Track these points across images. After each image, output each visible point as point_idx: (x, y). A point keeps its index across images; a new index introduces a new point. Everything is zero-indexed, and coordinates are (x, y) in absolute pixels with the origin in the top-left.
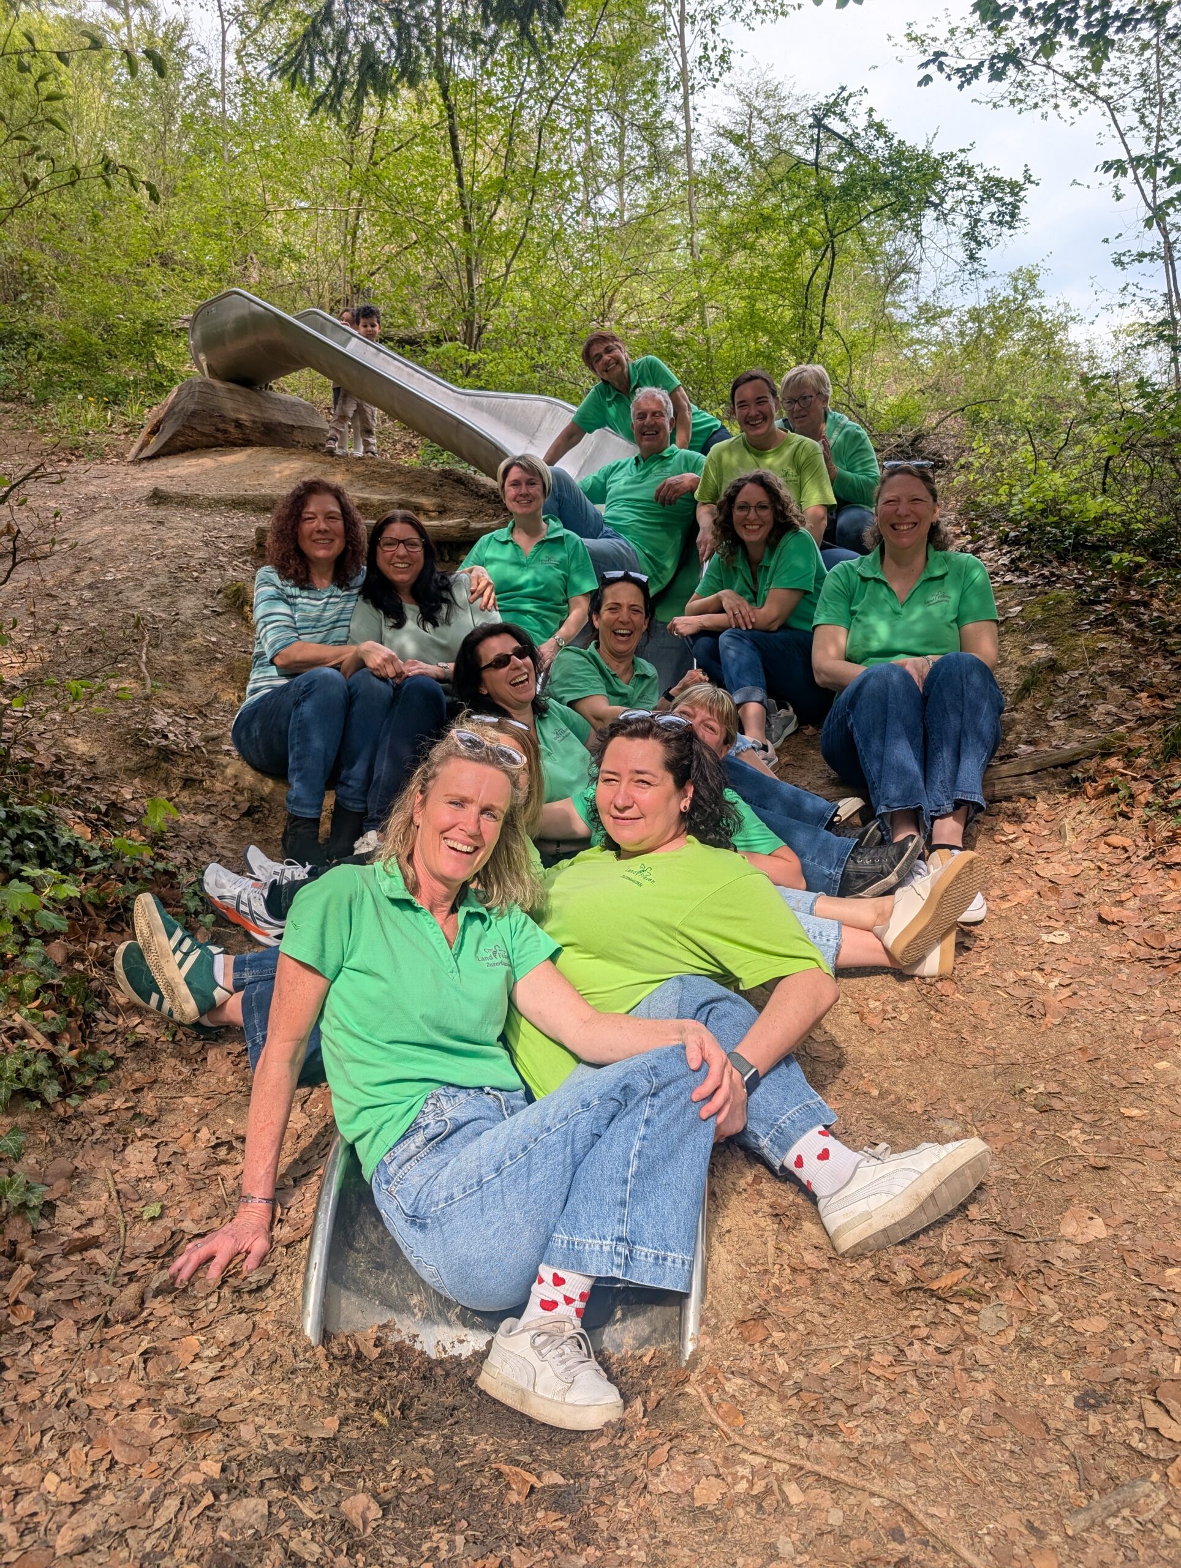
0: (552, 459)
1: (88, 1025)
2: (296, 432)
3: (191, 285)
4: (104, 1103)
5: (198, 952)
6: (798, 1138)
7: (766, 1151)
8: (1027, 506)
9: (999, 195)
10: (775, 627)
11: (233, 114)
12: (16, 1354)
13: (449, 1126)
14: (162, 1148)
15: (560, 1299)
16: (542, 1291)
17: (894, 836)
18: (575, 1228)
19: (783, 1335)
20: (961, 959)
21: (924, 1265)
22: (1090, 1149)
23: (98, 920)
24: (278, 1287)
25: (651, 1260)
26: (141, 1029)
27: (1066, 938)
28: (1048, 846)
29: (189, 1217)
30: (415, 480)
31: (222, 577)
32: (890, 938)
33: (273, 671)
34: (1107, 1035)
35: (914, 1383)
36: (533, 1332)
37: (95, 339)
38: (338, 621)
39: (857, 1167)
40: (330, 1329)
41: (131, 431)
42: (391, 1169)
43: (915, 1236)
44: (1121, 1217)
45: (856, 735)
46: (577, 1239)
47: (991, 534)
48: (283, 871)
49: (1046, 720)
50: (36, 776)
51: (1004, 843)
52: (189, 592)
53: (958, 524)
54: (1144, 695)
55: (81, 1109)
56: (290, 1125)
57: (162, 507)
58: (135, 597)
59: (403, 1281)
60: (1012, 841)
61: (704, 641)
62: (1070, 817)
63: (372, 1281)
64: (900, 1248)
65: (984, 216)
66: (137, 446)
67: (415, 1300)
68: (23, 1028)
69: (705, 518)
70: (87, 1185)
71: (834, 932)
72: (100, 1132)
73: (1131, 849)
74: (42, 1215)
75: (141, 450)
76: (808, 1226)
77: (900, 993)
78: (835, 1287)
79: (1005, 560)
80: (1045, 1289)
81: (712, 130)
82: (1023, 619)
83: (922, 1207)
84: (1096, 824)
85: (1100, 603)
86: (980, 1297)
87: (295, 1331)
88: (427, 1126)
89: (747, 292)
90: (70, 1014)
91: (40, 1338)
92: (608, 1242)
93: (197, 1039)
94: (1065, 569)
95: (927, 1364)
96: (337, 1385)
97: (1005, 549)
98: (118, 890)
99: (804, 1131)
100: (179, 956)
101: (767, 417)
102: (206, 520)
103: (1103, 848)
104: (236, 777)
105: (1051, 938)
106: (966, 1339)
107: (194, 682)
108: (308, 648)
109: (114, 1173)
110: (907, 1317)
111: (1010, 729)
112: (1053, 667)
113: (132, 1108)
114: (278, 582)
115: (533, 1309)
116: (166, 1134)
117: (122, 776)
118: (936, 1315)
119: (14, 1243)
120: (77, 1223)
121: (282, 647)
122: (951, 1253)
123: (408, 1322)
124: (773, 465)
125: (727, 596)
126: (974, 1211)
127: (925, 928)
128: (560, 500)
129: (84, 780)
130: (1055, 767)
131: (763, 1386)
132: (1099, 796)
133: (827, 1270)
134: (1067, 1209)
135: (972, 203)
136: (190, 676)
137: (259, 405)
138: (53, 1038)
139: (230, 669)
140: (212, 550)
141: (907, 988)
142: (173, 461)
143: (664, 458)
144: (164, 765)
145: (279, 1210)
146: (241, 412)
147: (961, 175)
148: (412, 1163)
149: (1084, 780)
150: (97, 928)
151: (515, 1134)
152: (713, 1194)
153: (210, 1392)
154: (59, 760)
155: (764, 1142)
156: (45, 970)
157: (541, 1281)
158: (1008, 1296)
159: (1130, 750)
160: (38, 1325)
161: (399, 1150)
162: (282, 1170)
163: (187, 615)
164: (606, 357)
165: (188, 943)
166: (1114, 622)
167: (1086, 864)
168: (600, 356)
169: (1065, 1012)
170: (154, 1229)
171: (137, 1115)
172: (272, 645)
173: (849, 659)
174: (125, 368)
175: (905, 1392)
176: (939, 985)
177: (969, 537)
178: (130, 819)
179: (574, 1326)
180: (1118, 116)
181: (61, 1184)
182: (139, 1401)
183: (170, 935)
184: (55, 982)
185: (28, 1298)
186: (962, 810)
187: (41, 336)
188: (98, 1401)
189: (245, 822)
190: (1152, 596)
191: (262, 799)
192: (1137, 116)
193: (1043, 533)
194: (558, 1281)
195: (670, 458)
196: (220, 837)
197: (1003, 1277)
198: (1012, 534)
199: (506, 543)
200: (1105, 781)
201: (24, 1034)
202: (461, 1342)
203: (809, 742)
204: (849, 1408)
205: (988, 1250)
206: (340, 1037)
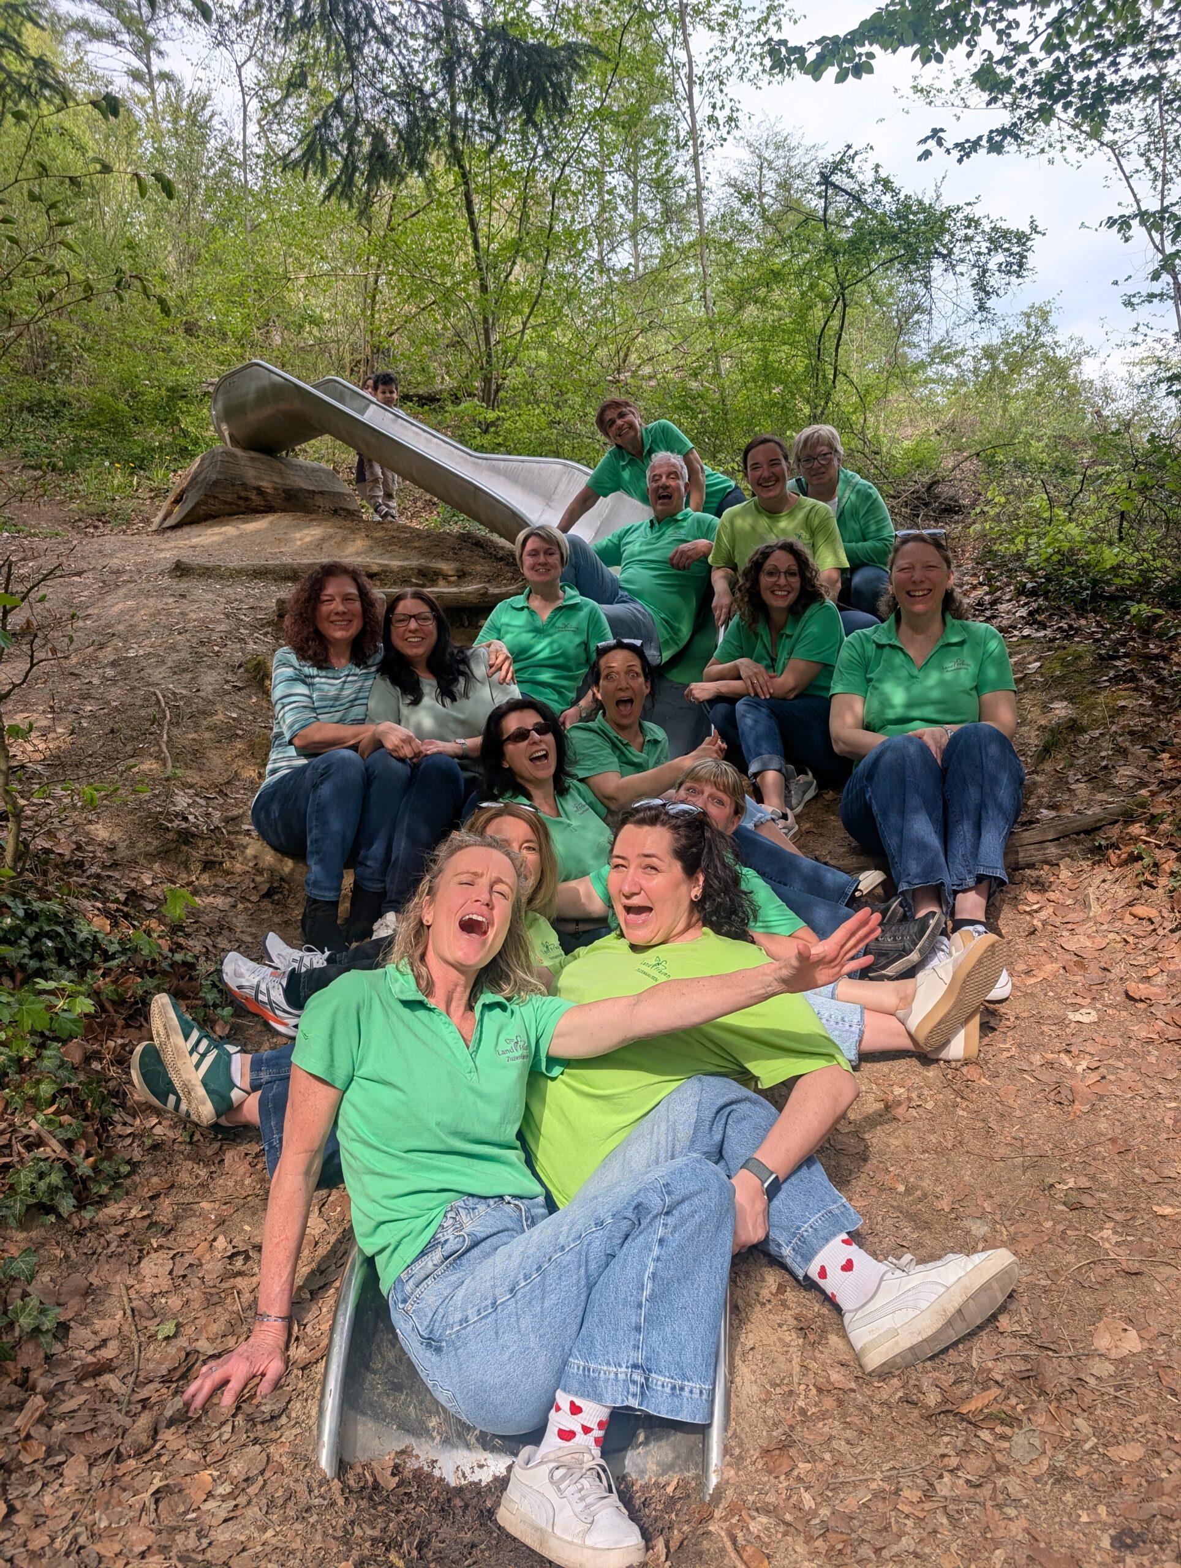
0: (565, 527)
1: (105, 1130)
2: (317, 497)
3: (215, 351)
4: (120, 1212)
5: (215, 1052)
6: (821, 1247)
7: (788, 1261)
8: (1044, 557)
9: (1006, 246)
10: (792, 696)
11: (254, 182)
12: (26, 1495)
13: (467, 1243)
14: (178, 1259)
15: (578, 1429)
16: (560, 1420)
17: (916, 912)
18: (589, 1355)
19: (809, 1466)
20: (986, 1040)
21: (954, 1383)
22: (1123, 1251)
23: (117, 1016)
24: (294, 1415)
25: (668, 1390)
26: (158, 1130)
27: (1093, 1017)
28: (1073, 916)
29: (205, 1335)
30: (434, 543)
31: (242, 650)
32: (913, 1023)
33: (292, 751)
34: (1138, 1124)
35: (945, 1521)
36: (552, 1465)
37: (121, 406)
38: (356, 699)
39: (881, 1280)
40: (346, 1459)
41: (156, 496)
42: (408, 1288)
43: (944, 1351)
44: (1155, 1329)
45: (875, 808)
46: (592, 1366)
47: (1008, 585)
48: (302, 958)
49: (1067, 783)
50: (56, 866)
51: (1029, 913)
52: (210, 667)
53: (975, 575)
54: (1166, 755)
55: (96, 1220)
56: (308, 1230)
57: (185, 579)
58: (157, 674)
59: (421, 1402)
60: (1036, 911)
61: (721, 707)
62: (1095, 886)
63: (389, 1404)
64: (929, 1363)
65: (992, 266)
66: (161, 515)
67: (433, 1422)
68: (39, 1135)
69: (719, 582)
70: (101, 1303)
71: (857, 1018)
72: (115, 1244)
73: (1158, 920)
74: (55, 1336)
75: (165, 519)
76: (834, 1339)
77: (925, 1078)
78: (863, 1409)
79: (1023, 612)
80: (1078, 1411)
81: (723, 182)
82: (1042, 675)
83: (949, 1323)
84: (1121, 893)
85: (1118, 658)
86: (1011, 1421)
87: (310, 1463)
88: (446, 1241)
89: (760, 345)
90: (87, 1118)
91: (52, 1476)
92: (624, 1369)
93: (215, 1139)
94: (1083, 622)
95: (956, 1500)
96: (352, 1523)
97: (1023, 600)
98: (136, 985)
99: (827, 1240)
100: (196, 1057)
101: (779, 479)
102: (228, 591)
103: (1128, 919)
104: (256, 857)
105: (1077, 1017)
106: (998, 1470)
107: (215, 759)
108: (326, 729)
109: (128, 1288)
110: (936, 1444)
111: (1031, 793)
112: (1074, 727)
113: (148, 1216)
114: (296, 663)
115: (551, 1438)
116: (181, 1242)
117: (142, 861)
118: (967, 1442)
119: (27, 1371)
120: (90, 1345)
121: (301, 728)
122: (982, 1370)
123: (426, 1447)
124: (787, 527)
125: (744, 664)
126: (1004, 1322)
127: (949, 1013)
128: (576, 567)
129: (104, 867)
130: (1078, 834)
131: (788, 1524)
132: (1123, 864)
133: (853, 1391)
134: (1100, 1319)
135: (979, 254)
136: (210, 754)
137: (280, 472)
138: (69, 1144)
139: (251, 746)
140: (233, 622)
141: (932, 1073)
142: (195, 530)
143: (677, 521)
144: (185, 848)
145: (296, 1327)
146: (262, 479)
147: (968, 227)
148: (429, 1281)
149: (1107, 847)
150: (115, 1025)
151: (530, 1252)
152: (735, 1308)
153: (222, 1535)
154: (79, 848)
155: (787, 1251)
156: (62, 1073)
157: (558, 1409)
158: (1041, 1419)
159: (1153, 816)
160: (49, 1462)
161: (416, 1268)
162: (299, 1282)
163: (208, 691)
164: (619, 422)
165: (205, 1043)
166: (1134, 679)
167: (1111, 936)
168: (613, 421)
169: (1093, 1098)
170: (169, 1349)
171: (153, 1224)
172: (291, 727)
173: (868, 727)
174: (151, 432)
175: (935, 1532)
176: (965, 1070)
177: (986, 588)
178: (150, 906)
179: (593, 1457)
180: (1123, 161)
181: (74, 1304)
182: (149, 1548)
183: (187, 1037)
184: (73, 1085)
185: (39, 1432)
186: (984, 885)
187: (70, 404)
188: (108, 1548)
189: (266, 904)
190: (1171, 649)
191: (282, 879)
192: (1142, 160)
193: (1060, 583)
194: (575, 1410)
195: (684, 520)
196: (239, 922)
197: (1035, 1397)
198: (1029, 585)
199: (522, 609)
200: (1129, 849)
201: (40, 1142)
202: (481, 1466)
203: (829, 808)
204: (878, 1551)
205: (1021, 1366)
206: (357, 1148)
